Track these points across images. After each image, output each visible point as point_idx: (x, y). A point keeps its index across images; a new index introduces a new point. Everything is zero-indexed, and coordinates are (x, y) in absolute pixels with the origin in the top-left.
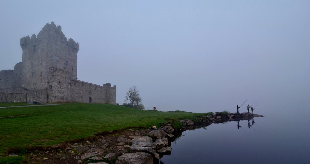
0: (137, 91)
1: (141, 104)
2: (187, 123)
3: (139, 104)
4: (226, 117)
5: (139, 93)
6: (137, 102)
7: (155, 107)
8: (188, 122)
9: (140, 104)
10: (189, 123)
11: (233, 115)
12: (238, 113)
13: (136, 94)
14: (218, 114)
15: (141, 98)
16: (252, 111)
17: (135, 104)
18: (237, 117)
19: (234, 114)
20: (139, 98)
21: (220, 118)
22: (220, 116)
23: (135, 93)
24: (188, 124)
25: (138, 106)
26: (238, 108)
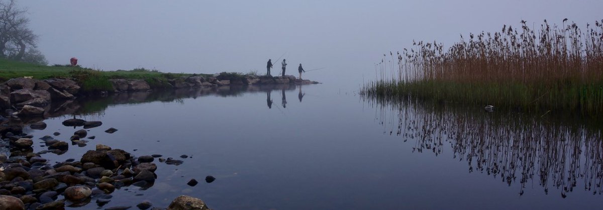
0: (22, 10)
1: (34, 52)
2: (130, 85)
3: (27, 50)
4: (242, 82)
5: (26, 16)
6: (20, 43)
7: (76, 58)
8: (132, 84)
9: (31, 51)
10: (135, 85)
11: (257, 80)
12: (268, 77)
13: (17, 19)
14: (223, 76)
15: (34, 33)
16: (299, 74)
17: (13, 49)
18: (267, 83)
19: (261, 78)
20: (26, 32)
21: (228, 85)
22: (229, 81)
23: (14, 14)
24: (134, 88)
25: (22, 58)
26: (269, 65)
